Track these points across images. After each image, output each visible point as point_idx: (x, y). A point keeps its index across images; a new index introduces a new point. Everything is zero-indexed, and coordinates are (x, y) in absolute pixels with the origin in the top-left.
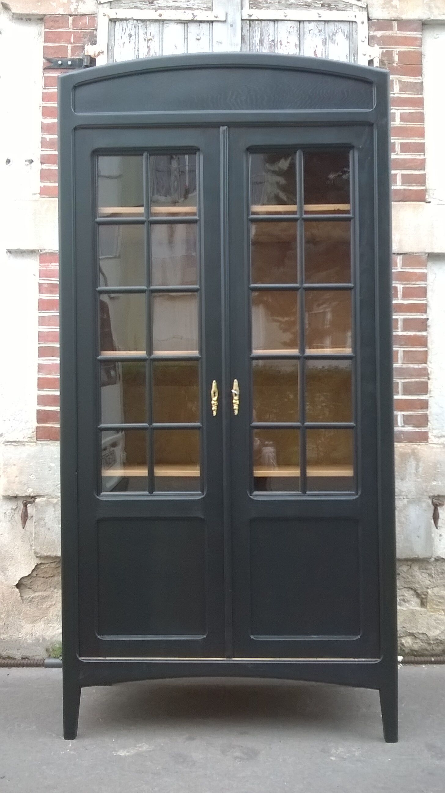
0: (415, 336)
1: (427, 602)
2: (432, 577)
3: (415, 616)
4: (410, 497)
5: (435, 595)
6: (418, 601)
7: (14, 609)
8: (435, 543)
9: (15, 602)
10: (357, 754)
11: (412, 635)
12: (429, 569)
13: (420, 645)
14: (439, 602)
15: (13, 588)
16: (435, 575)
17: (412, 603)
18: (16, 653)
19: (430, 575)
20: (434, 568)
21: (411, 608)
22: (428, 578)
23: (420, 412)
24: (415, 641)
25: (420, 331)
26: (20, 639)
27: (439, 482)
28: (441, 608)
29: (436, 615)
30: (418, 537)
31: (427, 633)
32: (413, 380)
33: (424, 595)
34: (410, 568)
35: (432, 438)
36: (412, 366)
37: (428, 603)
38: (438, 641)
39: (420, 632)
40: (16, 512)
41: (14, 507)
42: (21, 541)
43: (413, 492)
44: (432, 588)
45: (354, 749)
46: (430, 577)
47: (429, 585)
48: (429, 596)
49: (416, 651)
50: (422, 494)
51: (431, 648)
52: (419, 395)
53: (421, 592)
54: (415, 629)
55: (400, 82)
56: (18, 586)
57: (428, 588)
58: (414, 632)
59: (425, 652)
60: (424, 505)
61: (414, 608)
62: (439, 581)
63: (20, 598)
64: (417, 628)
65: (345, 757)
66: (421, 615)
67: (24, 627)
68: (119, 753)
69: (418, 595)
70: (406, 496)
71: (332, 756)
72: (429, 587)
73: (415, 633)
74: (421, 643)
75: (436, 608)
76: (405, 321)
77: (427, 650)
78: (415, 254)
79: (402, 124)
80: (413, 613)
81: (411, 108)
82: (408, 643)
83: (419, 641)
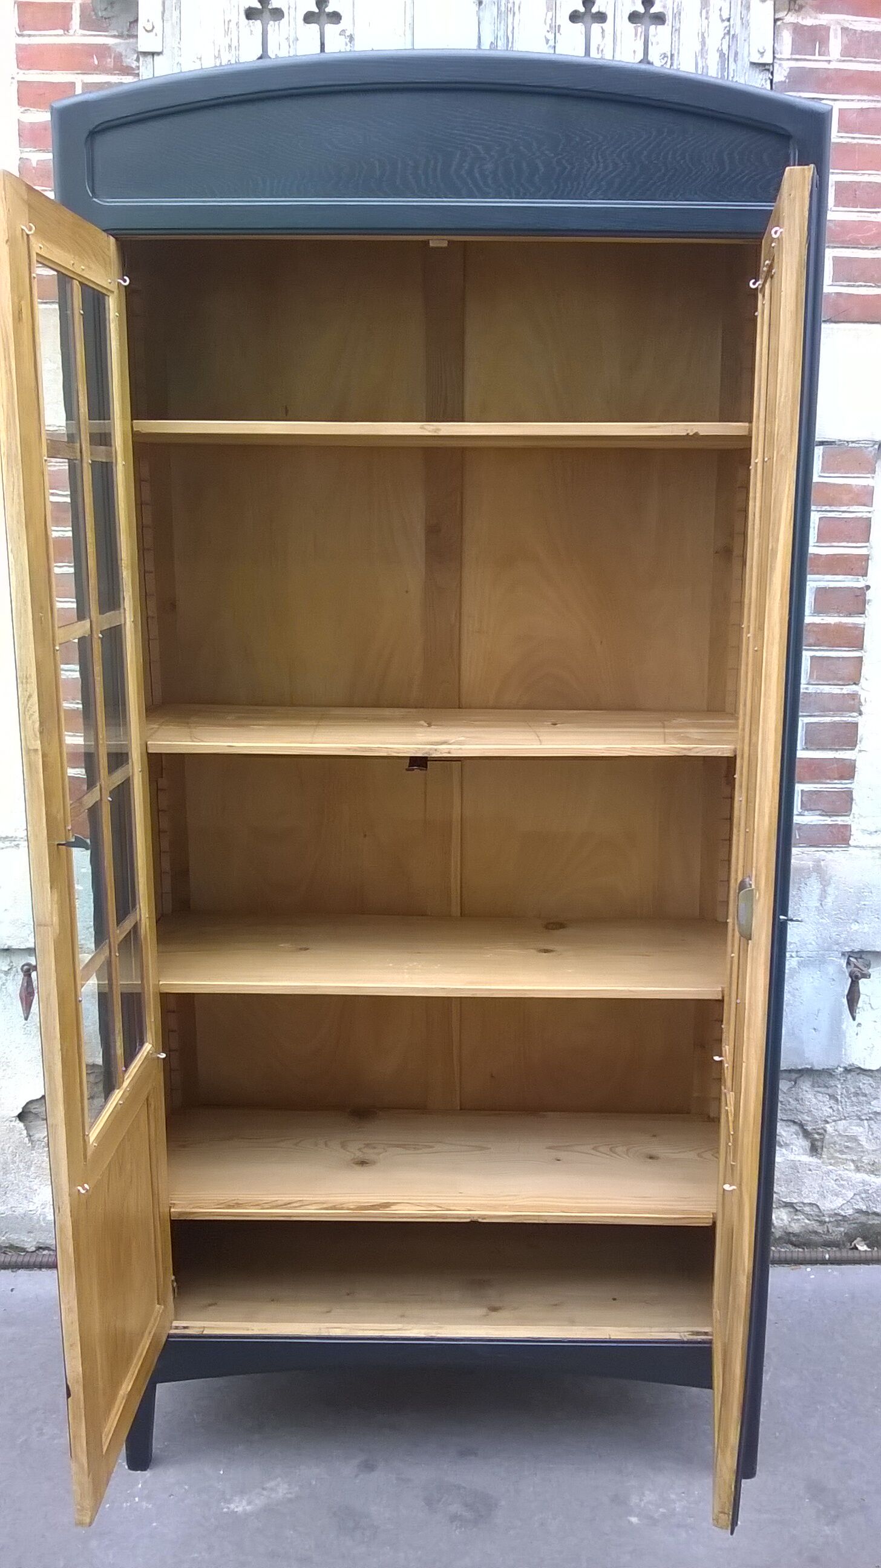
0: (839, 626)
1: (822, 1148)
2: (837, 1100)
3: (798, 1172)
4: (803, 953)
5: (840, 1135)
6: (806, 1144)
7: (17, 1159)
8: (848, 1040)
9: (17, 1148)
10: (678, 1507)
11: (790, 1205)
12: (832, 1086)
13: (803, 1224)
14: (847, 1147)
15: (11, 1121)
16: (842, 1097)
17: (794, 1148)
18: (26, 1239)
19: (832, 1097)
20: (842, 1084)
21: (791, 1157)
22: (828, 1103)
23: (838, 785)
24: (795, 1217)
25: (849, 615)
26: (32, 1212)
27: (866, 925)
28: (849, 1157)
29: (840, 1171)
30: (815, 1029)
31: (818, 1204)
32: (827, 720)
33: (818, 1134)
34: (794, 1086)
35: (857, 837)
36: (827, 689)
37: (825, 1149)
38: (840, 1218)
39: (806, 1201)
40: (10, 977)
41: (6, 968)
42: (23, 1033)
43: (811, 944)
44: (834, 1121)
45: (673, 1496)
46: (832, 1101)
47: (828, 1117)
48: (827, 1137)
49: (795, 1235)
50: (829, 949)
51: (825, 1230)
52: (837, 750)
53: (814, 1129)
54: (795, 1195)
55: (844, 30)
56: (21, 1117)
57: (828, 1122)
58: (795, 1201)
59: (814, 1237)
60: (831, 969)
61: (798, 1158)
62: (849, 1109)
63: (27, 1139)
64: (800, 1194)
65: (656, 1516)
66: (810, 1170)
67: (38, 1192)
68: (232, 1506)
69: (806, 1134)
70: (797, 952)
71: (630, 1512)
72: (828, 1120)
73: (796, 1203)
74: (807, 1221)
75: (840, 1158)
76: (820, 592)
77: (816, 1233)
78: (850, 445)
79: (842, 137)
80: (794, 1167)
81: (865, 97)
82: (782, 1220)
83: (803, 1217)
